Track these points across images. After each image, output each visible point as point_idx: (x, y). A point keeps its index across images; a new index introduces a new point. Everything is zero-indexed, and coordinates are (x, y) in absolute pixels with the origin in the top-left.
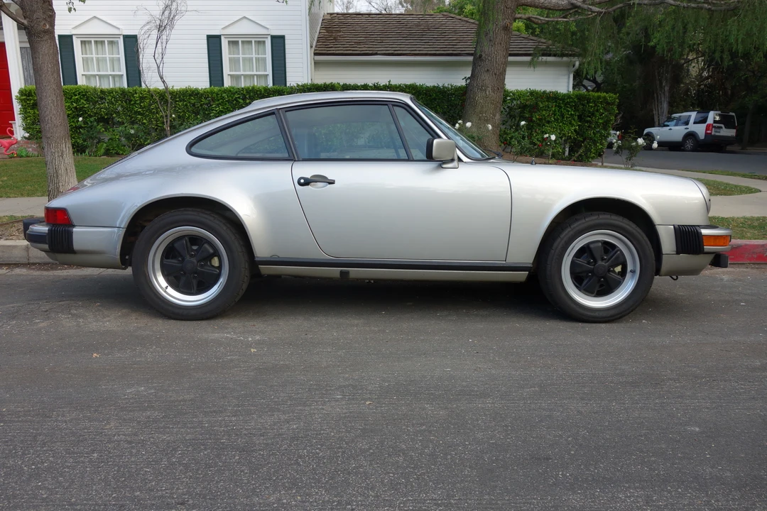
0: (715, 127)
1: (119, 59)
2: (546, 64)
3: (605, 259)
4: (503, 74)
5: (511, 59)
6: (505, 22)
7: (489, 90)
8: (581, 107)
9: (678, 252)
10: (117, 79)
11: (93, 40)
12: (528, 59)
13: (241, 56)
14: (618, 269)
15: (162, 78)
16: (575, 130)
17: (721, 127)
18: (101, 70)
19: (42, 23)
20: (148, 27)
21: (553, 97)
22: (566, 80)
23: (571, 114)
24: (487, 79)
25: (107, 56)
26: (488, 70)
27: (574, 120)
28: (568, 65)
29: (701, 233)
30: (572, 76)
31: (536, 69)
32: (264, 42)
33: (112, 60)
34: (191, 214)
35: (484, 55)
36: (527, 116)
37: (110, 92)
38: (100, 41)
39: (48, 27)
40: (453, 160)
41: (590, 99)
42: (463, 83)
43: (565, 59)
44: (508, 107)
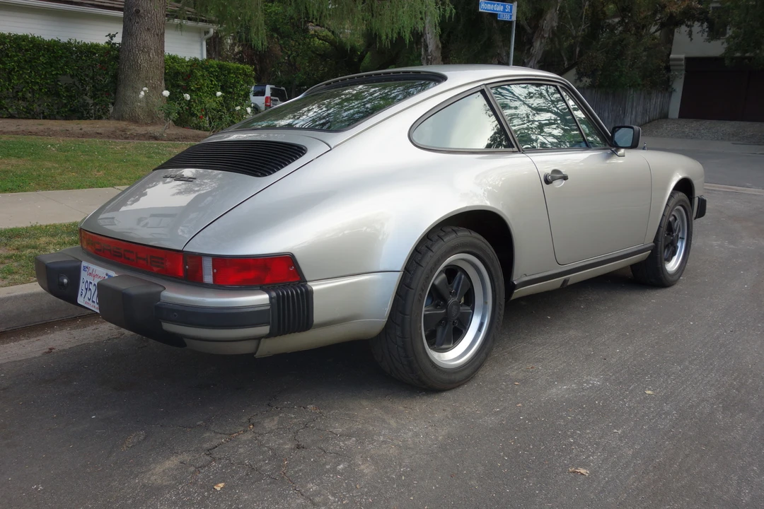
0: (271, 100)
4: (163, 34)
7: (152, 52)
9: (697, 215)
17: (277, 100)
22: (199, 52)
23: (215, 84)
24: (147, 39)
26: (148, 29)
28: (199, 31)
30: (204, 43)
31: (184, 33)
35: (143, 11)
36: (182, 84)
41: (230, 69)
43: (201, 24)
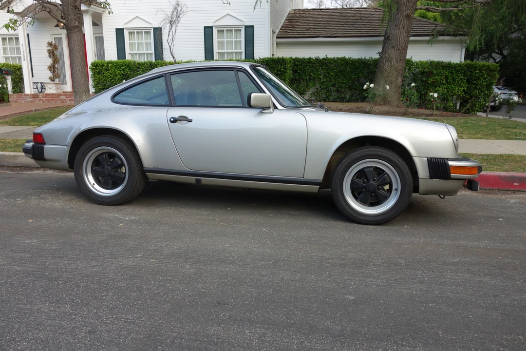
1: (150, 43)
2: (443, 41)
3: (375, 180)
4: (406, 48)
5: (411, 38)
6: (407, 12)
7: (394, 61)
8: (469, 73)
9: (431, 177)
10: (149, 56)
11: (135, 31)
12: (427, 38)
13: (225, 40)
14: (387, 187)
15: (172, 55)
16: (464, 90)
18: (140, 49)
19: (73, 22)
20: (164, 22)
21: (448, 66)
22: (459, 54)
23: (461, 78)
24: (392, 53)
25: (144, 41)
26: (393, 47)
27: (463, 83)
28: (461, 42)
29: (448, 164)
30: (464, 50)
31: (433, 45)
32: (240, 30)
33: (147, 44)
34: (106, 139)
35: (391, 36)
36: (424, 79)
37: (143, 64)
38: (139, 32)
39: (77, 24)
40: (269, 108)
41: (477, 67)
42: (377, 56)
43: (458, 38)
44: (413, 73)
